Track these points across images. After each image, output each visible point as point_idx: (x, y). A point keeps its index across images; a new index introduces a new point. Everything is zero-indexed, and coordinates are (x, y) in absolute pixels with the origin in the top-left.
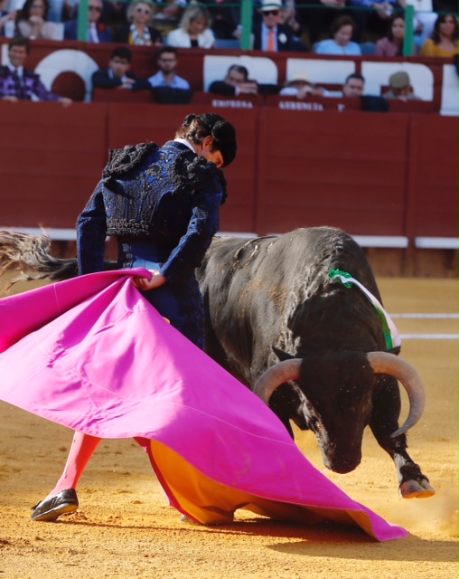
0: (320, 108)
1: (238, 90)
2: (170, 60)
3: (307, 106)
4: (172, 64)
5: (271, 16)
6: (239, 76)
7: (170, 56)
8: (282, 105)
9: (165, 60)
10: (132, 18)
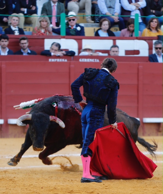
0: (98, 61)
1: (52, 54)
2: (25, 43)
3: (92, 60)
4: (27, 45)
5: (72, 21)
6: (56, 48)
7: (25, 41)
8: (80, 60)
9: (23, 44)
10: (11, 24)
